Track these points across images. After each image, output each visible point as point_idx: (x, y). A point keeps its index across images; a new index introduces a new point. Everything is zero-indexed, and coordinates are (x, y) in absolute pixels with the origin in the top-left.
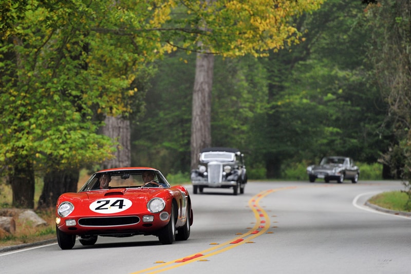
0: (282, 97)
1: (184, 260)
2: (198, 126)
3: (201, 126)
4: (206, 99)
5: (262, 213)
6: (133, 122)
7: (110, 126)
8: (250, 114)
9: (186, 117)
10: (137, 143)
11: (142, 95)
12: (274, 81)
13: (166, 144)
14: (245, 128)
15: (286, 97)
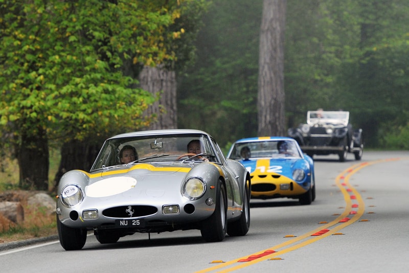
0: (378, 40)
1: (250, 259)
2: (268, 78)
3: (271, 78)
4: (278, 42)
5: (354, 193)
6: (180, 73)
7: (149, 79)
8: (336, 61)
9: (251, 66)
10: (186, 102)
11: (192, 37)
12: (367, 18)
13: (225, 103)
14: (330, 80)
15: (384, 40)
